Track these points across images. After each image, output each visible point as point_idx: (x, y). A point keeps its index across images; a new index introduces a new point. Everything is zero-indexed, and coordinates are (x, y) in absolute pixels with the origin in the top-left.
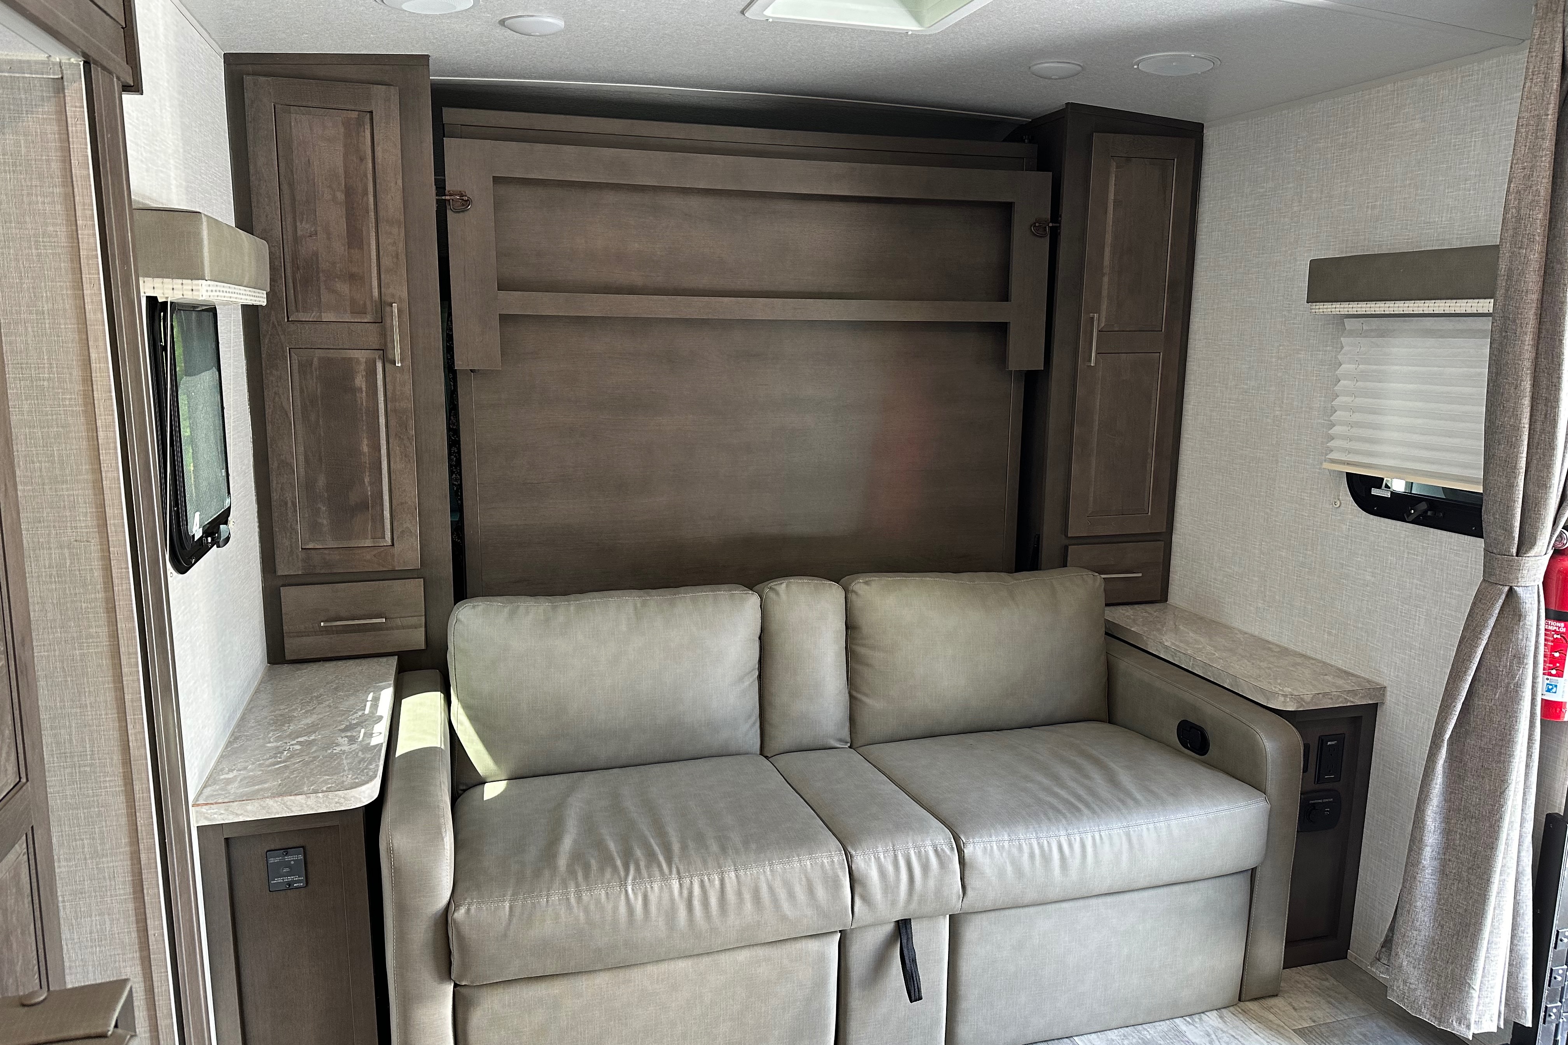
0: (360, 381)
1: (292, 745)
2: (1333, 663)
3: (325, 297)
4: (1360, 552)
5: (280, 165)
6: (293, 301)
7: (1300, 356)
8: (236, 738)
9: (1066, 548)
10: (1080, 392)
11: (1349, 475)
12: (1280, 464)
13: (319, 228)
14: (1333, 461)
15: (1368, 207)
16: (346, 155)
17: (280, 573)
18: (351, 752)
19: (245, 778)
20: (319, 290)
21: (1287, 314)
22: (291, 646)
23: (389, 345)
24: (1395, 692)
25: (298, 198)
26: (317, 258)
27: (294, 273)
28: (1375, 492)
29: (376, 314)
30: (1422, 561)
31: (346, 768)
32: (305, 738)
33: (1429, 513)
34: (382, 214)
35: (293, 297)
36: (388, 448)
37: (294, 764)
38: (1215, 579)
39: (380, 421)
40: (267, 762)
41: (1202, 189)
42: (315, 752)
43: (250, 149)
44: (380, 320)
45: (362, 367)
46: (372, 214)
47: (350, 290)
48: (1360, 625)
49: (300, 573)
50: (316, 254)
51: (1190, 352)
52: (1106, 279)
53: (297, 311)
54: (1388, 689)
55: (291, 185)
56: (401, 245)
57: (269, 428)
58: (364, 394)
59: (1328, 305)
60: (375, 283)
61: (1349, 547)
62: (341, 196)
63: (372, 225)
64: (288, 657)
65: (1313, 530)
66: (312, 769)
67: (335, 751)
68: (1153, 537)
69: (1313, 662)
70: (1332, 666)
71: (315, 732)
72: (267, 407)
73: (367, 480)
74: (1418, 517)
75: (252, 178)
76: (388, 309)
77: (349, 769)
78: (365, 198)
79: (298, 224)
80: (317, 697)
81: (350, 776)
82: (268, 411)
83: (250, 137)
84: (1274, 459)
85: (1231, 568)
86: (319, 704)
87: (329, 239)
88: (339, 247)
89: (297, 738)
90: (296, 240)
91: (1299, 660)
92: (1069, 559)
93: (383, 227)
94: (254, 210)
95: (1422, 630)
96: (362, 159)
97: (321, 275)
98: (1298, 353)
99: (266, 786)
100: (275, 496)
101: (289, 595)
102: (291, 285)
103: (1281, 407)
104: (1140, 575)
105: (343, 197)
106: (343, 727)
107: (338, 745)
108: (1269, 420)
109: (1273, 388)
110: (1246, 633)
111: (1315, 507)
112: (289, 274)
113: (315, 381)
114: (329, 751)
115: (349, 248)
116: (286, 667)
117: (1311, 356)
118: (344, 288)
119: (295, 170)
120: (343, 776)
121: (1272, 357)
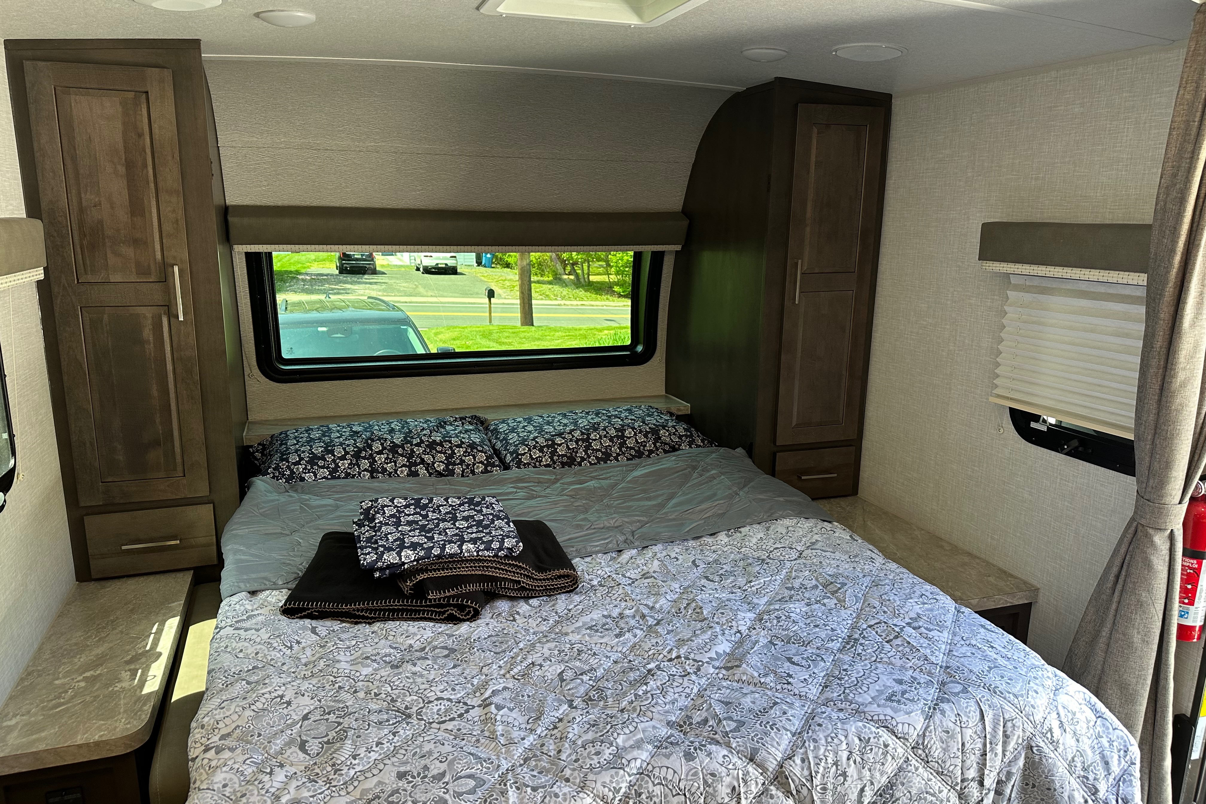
0: (147, 333)
1: (78, 682)
2: (995, 563)
3: (112, 260)
4: (1020, 473)
5: (63, 142)
6: (82, 266)
7: (971, 301)
8: (29, 674)
9: (774, 455)
10: (786, 326)
11: (1011, 409)
12: (953, 391)
13: (103, 199)
14: (999, 396)
15: (1032, 178)
16: (125, 133)
17: (82, 504)
18: (130, 690)
19: (26, 725)
20: (106, 255)
21: (961, 264)
22: (96, 565)
23: (173, 301)
24: (1047, 594)
25: (81, 171)
26: (102, 226)
27: (81, 240)
28: (1033, 425)
29: (160, 273)
30: (1072, 488)
31: (122, 710)
32: (92, 672)
33: (1080, 449)
34: (160, 185)
35: (81, 262)
36: (176, 392)
37: (75, 706)
38: (897, 481)
39: (168, 368)
40: (51, 704)
41: (890, 151)
42: (97, 690)
43: (34, 128)
44: (165, 279)
45: (149, 322)
46: (152, 185)
47: (135, 253)
48: (1018, 534)
49: (101, 503)
50: (101, 222)
51: (878, 289)
52: (808, 229)
53: (86, 274)
54: (1041, 591)
55: (74, 159)
56: (180, 213)
57: (65, 378)
58: (152, 345)
59: (997, 264)
60: (158, 247)
61: (1011, 468)
62: (122, 170)
63: (153, 195)
64: (94, 577)
65: (980, 450)
66: (90, 712)
67: (116, 689)
68: (847, 443)
69: (978, 561)
70: (994, 566)
71: (102, 665)
72: (62, 360)
73: (158, 420)
74: (1071, 451)
75: (37, 155)
76: (170, 269)
77: (125, 711)
78: (145, 172)
79: (83, 195)
80: (113, 622)
81: (123, 720)
82: (64, 364)
83: (33, 117)
84: (948, 386)
85: (910, 474)
86: (114, 629)
87: (112, 208)
88: (123, 215)
89: (84, 673)
90: (82, 210)
91: (966, 559)
92: (777, 463)
93: (163, 197)
94: (40, 183)
95: (1071, 545)
96: (140, 135)
97: (107, 240)
98: (969, 299)
99: (43, 734)
100: (74, 438)
101: (92, 523)
102: (79, 250)
103: (955, 343)
104: (836, 475)
105: (124, 170)
106: (129, 657)
107: (120, 681)
108: (944, 354)
109: (948, 327)
110: (923, 530)
111: (982, 431)
112: (77, 241)
113: (106, 335)
114: (111, 689)
115: (132, 216)
116: (92, 585)
117: (981, 303)
118: (129, 251)
119: (77, 146)
120: (116, 721)
121: (947, 300)
